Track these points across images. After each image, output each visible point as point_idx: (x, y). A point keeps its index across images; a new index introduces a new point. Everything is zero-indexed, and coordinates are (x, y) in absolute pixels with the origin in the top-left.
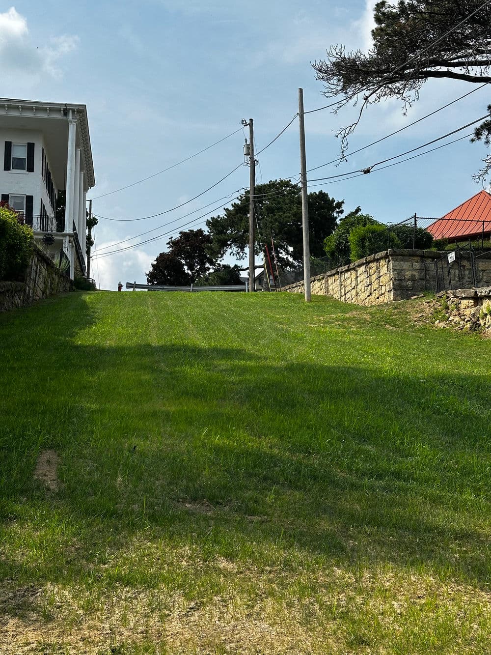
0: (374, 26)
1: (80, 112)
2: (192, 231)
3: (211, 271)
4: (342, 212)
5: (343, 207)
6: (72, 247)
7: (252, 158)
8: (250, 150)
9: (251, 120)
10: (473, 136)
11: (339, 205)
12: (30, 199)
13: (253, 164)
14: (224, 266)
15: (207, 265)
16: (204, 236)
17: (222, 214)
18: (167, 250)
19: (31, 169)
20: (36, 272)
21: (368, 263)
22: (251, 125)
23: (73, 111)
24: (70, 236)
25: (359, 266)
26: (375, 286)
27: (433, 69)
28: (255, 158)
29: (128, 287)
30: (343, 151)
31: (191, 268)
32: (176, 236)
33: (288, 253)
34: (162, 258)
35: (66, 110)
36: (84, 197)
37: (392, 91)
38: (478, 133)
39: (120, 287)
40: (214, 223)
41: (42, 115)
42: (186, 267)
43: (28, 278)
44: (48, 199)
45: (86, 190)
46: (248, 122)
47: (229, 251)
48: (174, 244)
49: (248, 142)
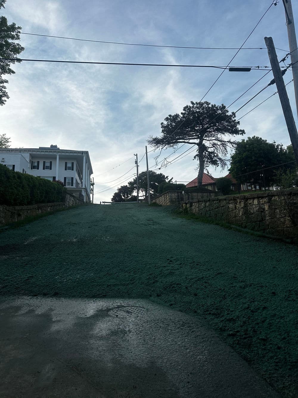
0: (162, 129)
1: (87, 153)
2: (124, 186)
3: (130, 197)
4: (168, 179)
5: (168, 178)
6: (85, 192)
7: (137, 165)
8: (136, 162)
9: (137, 154)
10: (193, 158)
11: (167, 177)
12: (72, 178)
13: (137, 166)
14: (134, 196)
15: (129, 196)
16: (128, 187)
17: (133, 180)
18: (117, 191)
19: (73, 170)
20: (69, 199)
21: (164, 194)
22: (137, 155)
23: (85, 153)
24: (84, 188)
25: (162, 195)
26: (166, 201)
27: (179, 141)
28: (138, 164)
29: (103, 203)
30: (156, 163)
31: (124, 196)
32: (120, 187)
33: (152, 192)
34: (115, 194)
35: (82, 152)
36: (90, 177)
37: (171, 146)
38: (195, 157)
39: (101, 203)
40: (130, 183)
41: (75, 154)
42: (122, 196)
43: (66, 201)
44: (79, 178)
45: (90, 175)
46: (136, 155)
47: (135, 191)
48: (119, 190)
49: (136, 160)
